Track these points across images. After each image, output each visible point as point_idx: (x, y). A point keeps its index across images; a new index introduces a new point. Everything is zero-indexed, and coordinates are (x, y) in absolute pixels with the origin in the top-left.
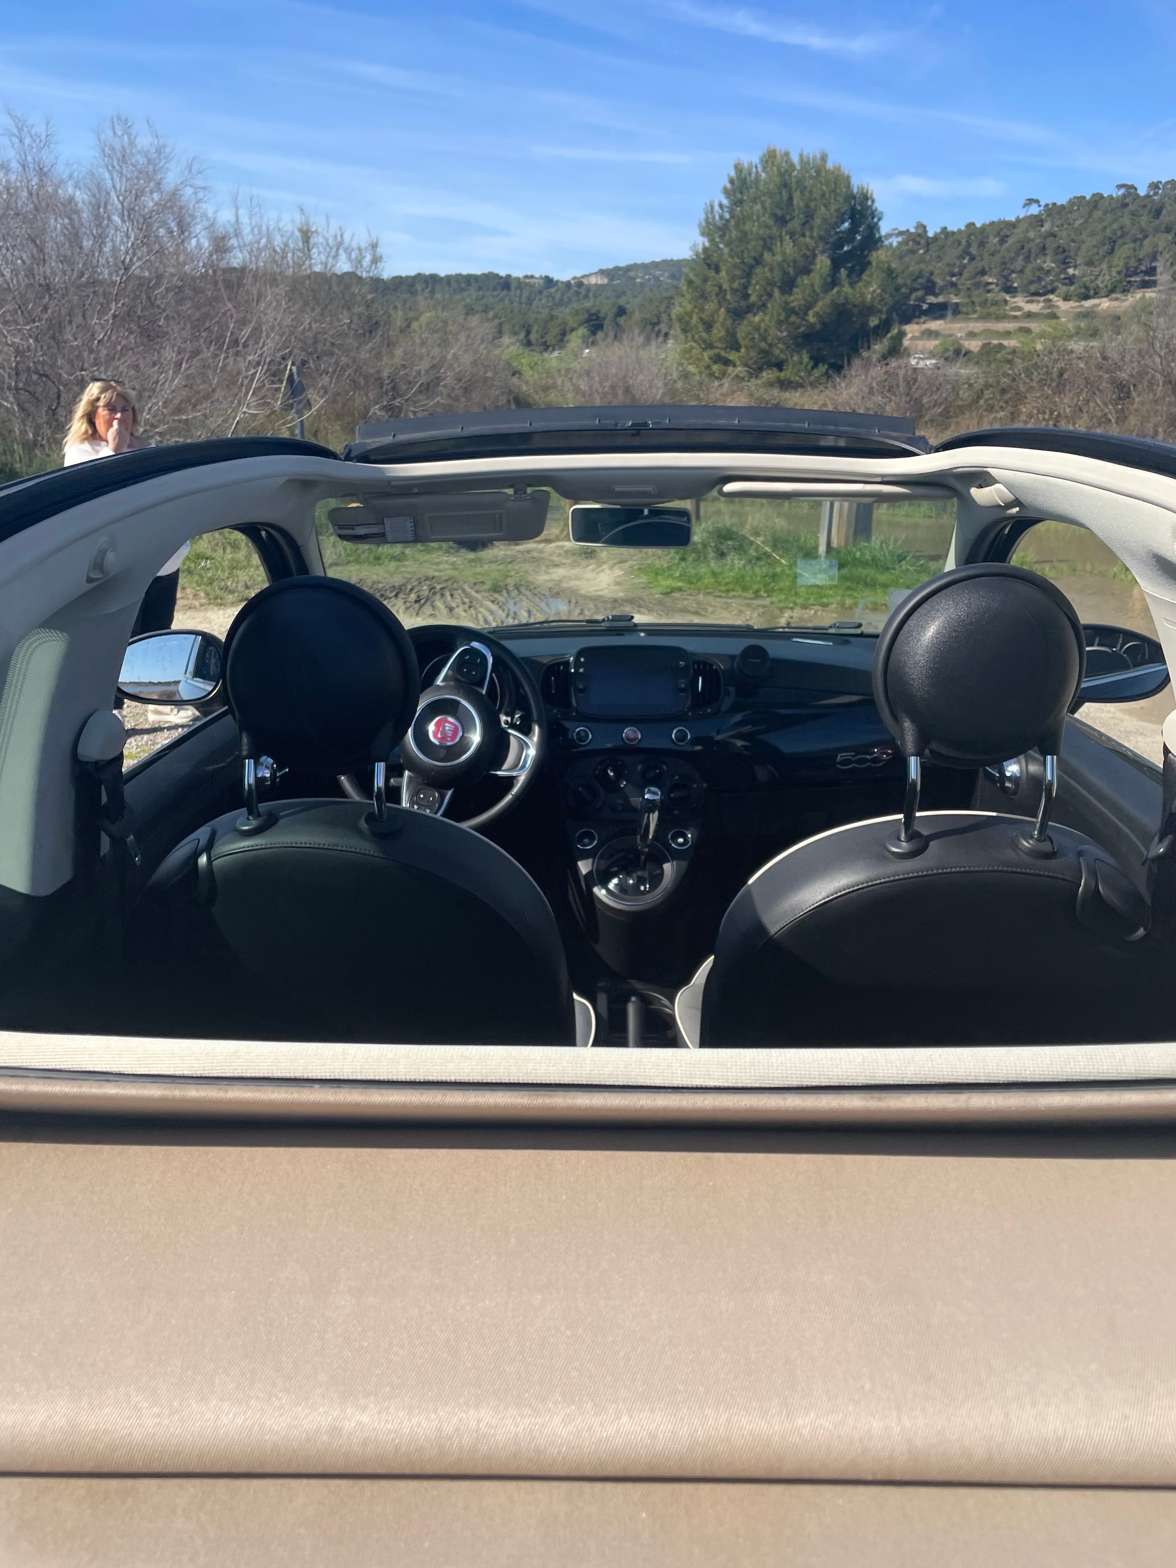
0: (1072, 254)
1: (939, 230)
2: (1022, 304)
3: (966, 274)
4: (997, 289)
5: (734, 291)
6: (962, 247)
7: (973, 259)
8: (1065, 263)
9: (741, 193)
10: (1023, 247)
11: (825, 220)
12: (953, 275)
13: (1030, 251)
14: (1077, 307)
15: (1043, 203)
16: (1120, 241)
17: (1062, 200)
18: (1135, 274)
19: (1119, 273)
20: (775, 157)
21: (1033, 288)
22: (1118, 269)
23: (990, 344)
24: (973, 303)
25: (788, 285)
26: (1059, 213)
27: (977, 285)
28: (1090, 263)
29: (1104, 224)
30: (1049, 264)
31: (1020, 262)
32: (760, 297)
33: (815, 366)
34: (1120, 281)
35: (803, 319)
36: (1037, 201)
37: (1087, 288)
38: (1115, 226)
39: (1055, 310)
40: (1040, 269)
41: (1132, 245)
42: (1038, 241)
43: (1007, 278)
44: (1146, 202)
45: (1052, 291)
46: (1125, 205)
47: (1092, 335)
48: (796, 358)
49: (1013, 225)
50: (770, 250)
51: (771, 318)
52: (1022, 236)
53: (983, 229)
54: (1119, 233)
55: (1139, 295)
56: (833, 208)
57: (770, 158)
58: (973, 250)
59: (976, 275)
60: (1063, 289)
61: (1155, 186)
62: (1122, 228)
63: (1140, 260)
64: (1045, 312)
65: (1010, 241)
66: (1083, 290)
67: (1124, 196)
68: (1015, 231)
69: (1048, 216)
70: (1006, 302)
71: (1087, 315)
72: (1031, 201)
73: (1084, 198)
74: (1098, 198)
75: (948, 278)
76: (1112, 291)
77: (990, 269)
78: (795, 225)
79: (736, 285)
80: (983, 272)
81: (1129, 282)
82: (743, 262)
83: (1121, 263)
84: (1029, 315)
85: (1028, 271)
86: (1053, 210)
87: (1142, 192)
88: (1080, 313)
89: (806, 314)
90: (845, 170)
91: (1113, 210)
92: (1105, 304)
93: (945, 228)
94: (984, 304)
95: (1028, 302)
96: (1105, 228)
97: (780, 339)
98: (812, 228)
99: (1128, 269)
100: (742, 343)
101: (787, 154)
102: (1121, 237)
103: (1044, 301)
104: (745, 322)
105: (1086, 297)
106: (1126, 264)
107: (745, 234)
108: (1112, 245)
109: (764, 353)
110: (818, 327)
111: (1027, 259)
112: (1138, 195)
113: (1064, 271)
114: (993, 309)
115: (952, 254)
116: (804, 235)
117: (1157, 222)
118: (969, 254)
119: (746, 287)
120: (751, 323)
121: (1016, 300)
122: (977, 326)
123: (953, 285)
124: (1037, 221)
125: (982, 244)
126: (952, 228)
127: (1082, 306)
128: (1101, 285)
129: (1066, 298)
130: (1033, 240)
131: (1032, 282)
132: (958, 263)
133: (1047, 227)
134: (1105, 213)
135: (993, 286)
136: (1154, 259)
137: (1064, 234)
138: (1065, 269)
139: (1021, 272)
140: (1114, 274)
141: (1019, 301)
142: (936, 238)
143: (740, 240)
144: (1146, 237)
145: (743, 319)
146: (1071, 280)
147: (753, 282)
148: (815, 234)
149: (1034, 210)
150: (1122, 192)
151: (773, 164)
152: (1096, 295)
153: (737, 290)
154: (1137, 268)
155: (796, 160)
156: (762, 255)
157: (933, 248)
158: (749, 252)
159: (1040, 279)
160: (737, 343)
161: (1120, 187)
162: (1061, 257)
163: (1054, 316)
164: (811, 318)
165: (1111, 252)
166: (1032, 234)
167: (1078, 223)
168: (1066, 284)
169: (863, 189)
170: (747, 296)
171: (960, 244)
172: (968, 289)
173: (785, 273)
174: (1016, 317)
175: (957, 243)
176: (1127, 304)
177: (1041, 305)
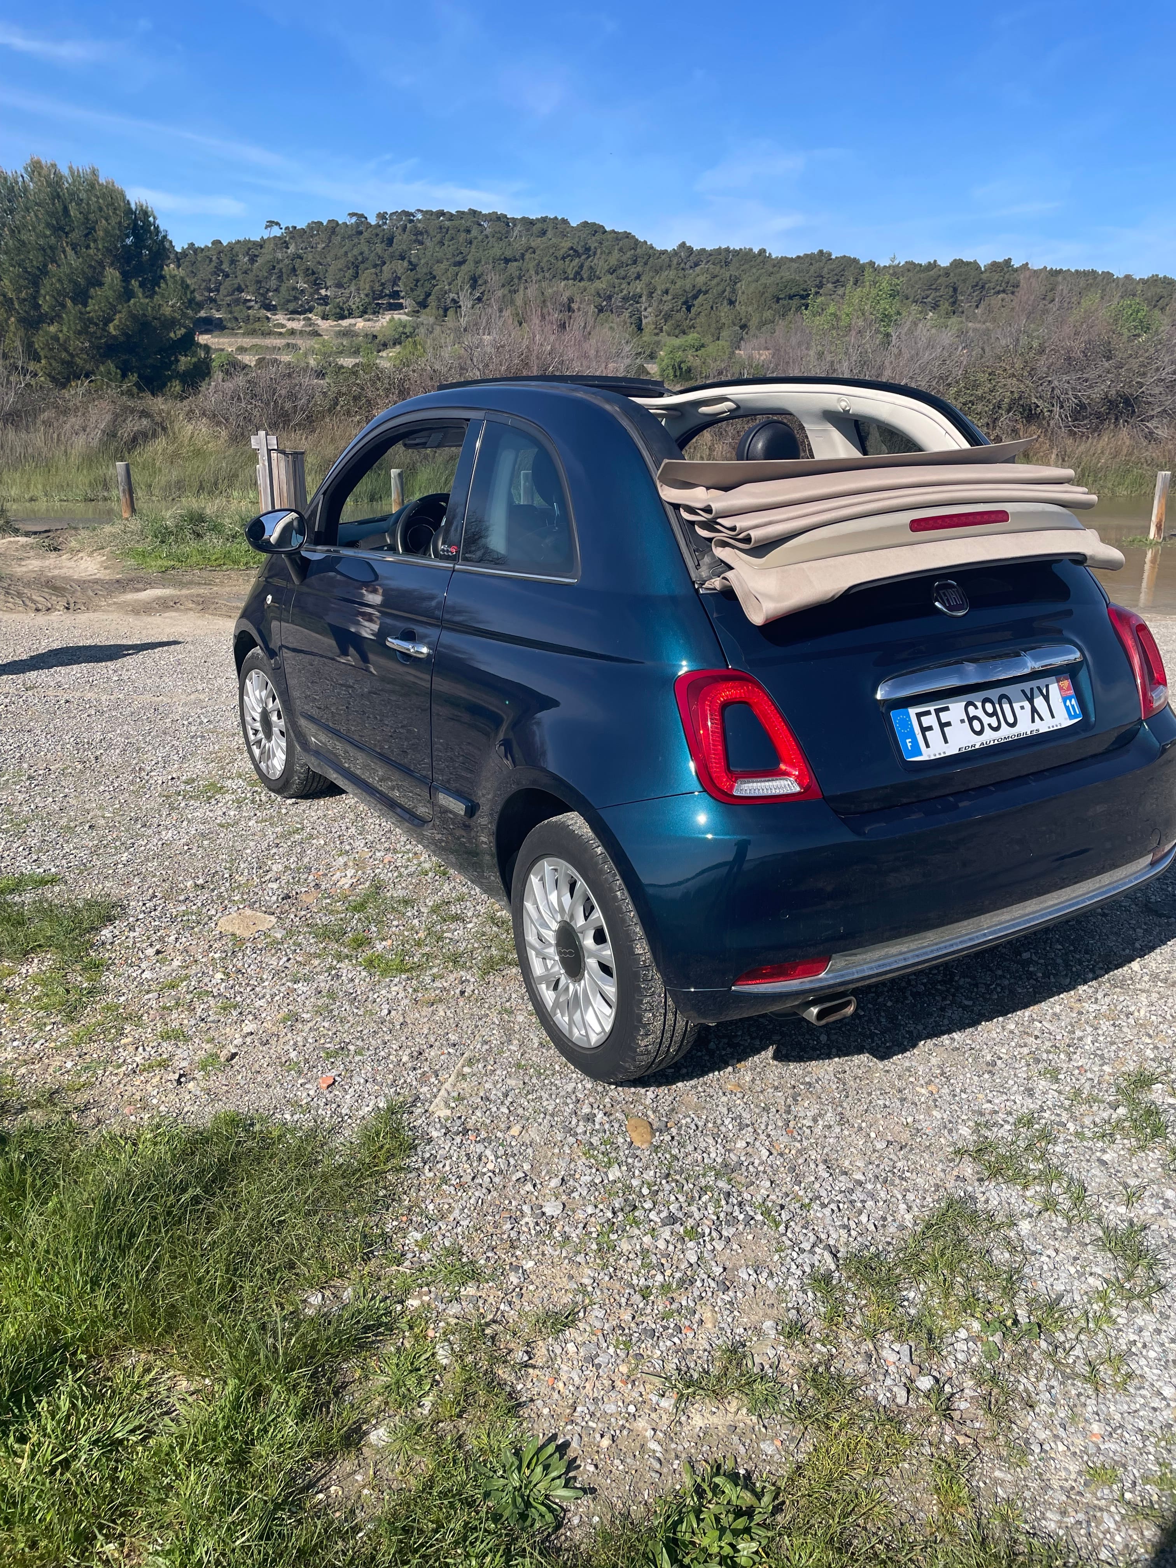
0: (321, 276)
1: (186, 246)
2: (284, 322)
3: (223, 291)
4: (257, 306)
5: (22, 301)
6: (214, 264)
7: (227, 276)
8: (317, 284)
9: (10, 201)
10: (274, 267)
11: (106, 231)
12: (210, 290)
13: (281, 271)
14: (336, 326)
15: (283, 227)
16: (362, 266)
17: (302, 224)
18: (381, 297)
19: (367, 295)
20: (41, 167)
21: (291, 307)
22: (366, 292)
23: (264, 359)
24: (236, 319)
25: (81, 296)
26: (301, 237)
27: (237, 301)
28: (339, 285)
29: (344, 249)
30: (302, 285)
31: (273, 283)
32: (52, 308)
33: (124, 376)
34: (370, 304)
35: (104, 330)
36: (277, 224)
37: (342, 309)
38: (356, 252)
39: (316, 328)
40: (294, 288)
41: (373, 270)
42: (286, 261)
43: (264, 295)
44: (378, 231)
45: (310, 310)
46: (361, 233)
47: (355, 352)
48: (102, 369)
49: (261, 245)
50: (54, 261)
51: (69, 328)
52: (270, 257)
53: (231, 247)
54: (360, 258)
55: (388, 317)
56: (114, 221)
57: (36, 167)
58: (225, 267)
59: (233, 292)
60: (319, 309)
61: (382, 216)
62: (362, 253)
63: (383, 284)
64: (308, 329)
65: (260, 260)
66: (338, 310)
67: (357, 225)
68: (263, 251)
69: (291, 238)
70: (268, 318)
71: (347, 333)
72: (271, 224)
73: (322, 223)
74: (333, 226)
75: (206, 294)
76: (365, 312)
77: (247, 287)
78: (75, 236)
79: (23, 295)
80: (240, 290)
81: (378, 304)
82: (27, 272)
83: (367, 287)
84: (292, 332)
85: (283, 289)
86: (293, 232)
87: (373, 221)
88: (340, 331)
89: (106, 324)
90: (118, 185)
91: (350, 237)
92: (360, 324)
93: (193, 244)
94: (247, 319)
95: (289, 320)
96: (346, 253)
97: (82, 349)
98: (95, 241)
99: (374, 292)
100: (42, 354)
101: (54, 166)
102: (362, 262)
103: (304, 319)
104: (40, 332)
105: (343, 317)
106: (372, 287)
107: (23, 243)
108: (356, 268)
109: (69, 364)
110: (122, 339)
111: (280, 278)
112: (369, 224)
113: (317, 291)
114: (257, 325)
115: (205, 271)
116: (88, 247)
117: (391, 250)
118: (223, 271)
119: (35, 298)
120: (47, 333)
121: (277, 317)
122: (247, 342)
123: (213, 300)
124: (282, 243)
125: (233, 262)
126: (200, 244)
127: (340, 325)
128: (354, 307)
129: (325, 317)
130: (282, 261)
131: (289, 301)
132: (213, 279)
133: (292, 249)
134: (343, 238)
135: (253, 303)
136: (395, 284)
137: (310, 257)
138: (318, 290)
139: (276, 290)
140: (362, 296)
141: (280, 318)
142: (184, 254)
143: (18, 249)
144: (384, 263)
145: (38, 329)
146: (325, 301)
147: (42, 292)
148: (100, 247)
149: (276, 232)
150: (354, 220)
151: (39, 174)
152: (350, 315)
153: (25, 300)
154: (382, 291)
155: (65, 172)
156: (45, 266)
157: (185, 263)
158: (31, 261)
159: (296, 299)
160: (36, 352)
161: (352, 215)
162: (313, 278)
163: (316, 334)
164: (111, 328)
165: (356, 276)
166: (279, 256)
167: (321, 246)
168: (321, 305)
169: (142, 206)
170: (37, 307)
171: (211, 260)
172: (229, 305)
173: (76, 283)
174: (281, 333)
175: (208, 260)
176: (378, 324)
177: (302, 323)
